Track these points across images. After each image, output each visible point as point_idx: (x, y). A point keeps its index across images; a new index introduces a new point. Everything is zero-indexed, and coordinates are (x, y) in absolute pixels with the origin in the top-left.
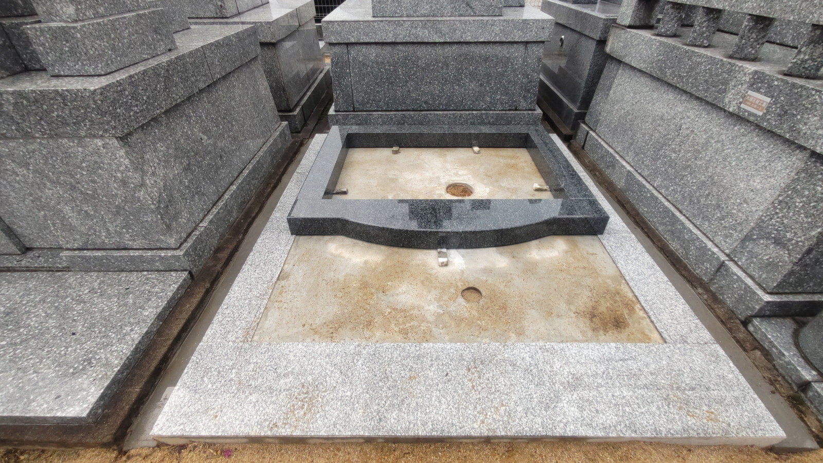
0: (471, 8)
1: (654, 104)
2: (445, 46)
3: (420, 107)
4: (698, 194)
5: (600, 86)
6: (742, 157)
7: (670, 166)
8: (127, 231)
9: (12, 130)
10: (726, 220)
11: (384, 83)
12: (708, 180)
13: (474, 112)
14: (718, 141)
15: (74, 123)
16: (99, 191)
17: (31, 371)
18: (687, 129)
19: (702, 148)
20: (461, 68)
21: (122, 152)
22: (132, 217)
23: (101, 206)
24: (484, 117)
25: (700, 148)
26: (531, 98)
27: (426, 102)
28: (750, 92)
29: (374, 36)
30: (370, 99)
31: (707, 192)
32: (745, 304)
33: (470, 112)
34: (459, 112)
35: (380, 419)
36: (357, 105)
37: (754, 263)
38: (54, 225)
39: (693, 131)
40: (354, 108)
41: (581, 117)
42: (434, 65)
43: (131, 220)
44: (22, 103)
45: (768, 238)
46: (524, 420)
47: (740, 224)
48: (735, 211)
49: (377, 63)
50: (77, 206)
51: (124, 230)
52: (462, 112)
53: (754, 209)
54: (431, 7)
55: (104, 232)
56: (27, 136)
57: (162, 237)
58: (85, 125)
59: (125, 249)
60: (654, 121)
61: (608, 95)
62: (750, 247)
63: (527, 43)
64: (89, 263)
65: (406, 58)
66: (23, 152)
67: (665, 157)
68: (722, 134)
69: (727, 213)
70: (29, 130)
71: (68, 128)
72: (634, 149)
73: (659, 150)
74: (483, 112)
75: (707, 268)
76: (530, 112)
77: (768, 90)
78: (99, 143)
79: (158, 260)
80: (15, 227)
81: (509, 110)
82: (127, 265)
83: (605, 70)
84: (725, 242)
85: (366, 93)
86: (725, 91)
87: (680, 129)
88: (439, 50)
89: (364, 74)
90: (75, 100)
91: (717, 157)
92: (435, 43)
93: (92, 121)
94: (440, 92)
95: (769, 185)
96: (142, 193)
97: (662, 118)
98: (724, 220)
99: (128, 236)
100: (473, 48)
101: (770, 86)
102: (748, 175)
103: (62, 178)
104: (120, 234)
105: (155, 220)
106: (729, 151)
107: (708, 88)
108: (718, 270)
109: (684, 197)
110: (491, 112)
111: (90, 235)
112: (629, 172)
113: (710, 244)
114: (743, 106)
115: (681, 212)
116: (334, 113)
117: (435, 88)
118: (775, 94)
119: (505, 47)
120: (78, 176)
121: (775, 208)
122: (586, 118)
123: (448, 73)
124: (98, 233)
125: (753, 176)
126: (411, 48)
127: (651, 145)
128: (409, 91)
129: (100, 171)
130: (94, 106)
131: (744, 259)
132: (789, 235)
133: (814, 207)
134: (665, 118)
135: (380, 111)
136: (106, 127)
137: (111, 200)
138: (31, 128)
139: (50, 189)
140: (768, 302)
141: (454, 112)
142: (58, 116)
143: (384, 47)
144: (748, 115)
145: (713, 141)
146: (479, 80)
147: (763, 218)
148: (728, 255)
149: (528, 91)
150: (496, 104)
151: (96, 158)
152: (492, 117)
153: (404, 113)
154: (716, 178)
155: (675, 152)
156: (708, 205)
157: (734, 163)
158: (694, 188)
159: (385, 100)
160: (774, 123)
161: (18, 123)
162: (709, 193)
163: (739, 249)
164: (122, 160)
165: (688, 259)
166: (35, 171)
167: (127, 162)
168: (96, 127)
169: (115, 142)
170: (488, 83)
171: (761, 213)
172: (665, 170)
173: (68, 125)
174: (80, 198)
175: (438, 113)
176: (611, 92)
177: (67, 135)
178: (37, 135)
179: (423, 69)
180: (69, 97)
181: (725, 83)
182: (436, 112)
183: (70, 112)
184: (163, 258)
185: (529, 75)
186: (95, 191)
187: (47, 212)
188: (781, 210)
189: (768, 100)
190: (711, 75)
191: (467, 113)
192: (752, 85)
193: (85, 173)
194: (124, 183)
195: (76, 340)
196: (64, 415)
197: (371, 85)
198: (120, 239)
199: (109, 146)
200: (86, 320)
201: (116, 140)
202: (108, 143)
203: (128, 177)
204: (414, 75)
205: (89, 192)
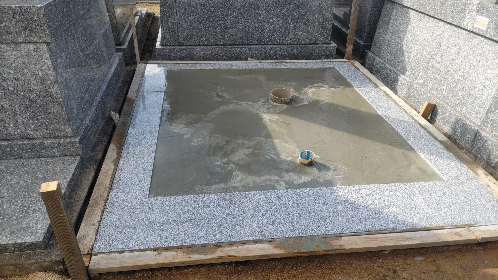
1: (421, 31)
3: (236, 42)
4: (456, 89)
5: (380, 22)
6: (479, 59)
7: (437, 73)
8: (33, 122)
10: (476, 102)
11: (206, 21)
12: (461, 78)
13: (282, 46)
14: (464, 51)
15: (16, 32)
16: (20, 87)
18: (445, 45)
19: (455, 57)
20: (270, 9)
21: (47, 55)
22: (40, 110)
23: (18, 100)
24: (290, 50)
25: (454, 57)
26: (326, 34)
27: (241, 38)
28: (478, 16)
30: (193, 35)
31: (462, 86)
33: (278, 46)
34: (269, 46)
35: (262, 231)
36: (181, 40)
37: (495, 127)
39: (448, 47)
40: (179, 42)
41: (369, 48)
42: (248, 7)
43: (39, 112)
46: (360, 224)
47: (484, 103)
48: (480, 96)
49: (200, 5)
51: (31, 121)
52: (271, 46)
53: (490, 91)
55: (13, 124)
57: (62, 127)
58: (25, 33)
59: (27, 138)
60: (422, 43)
61: (387, 28)
62: (491, 117)
67: (433, 67)
68: (466, 46)
69: (476, 98)
71: (10, 36)
72: (411, 65)
73: (428, 63)
74: (289, 46)
75: (469, 138)
76: (326, 45)
77: (487, 14)
78: (32, 47)
79: (56, 146)
81: (310, 44)
82: (27, 152)
83: (383, 10)
84: (477, 117)
85: (190, 29)
86: (464, 17)
87: (440, 46)
89: (188, 14)
90: (23, 14)
91: (465, 62)
93: (30, 30)
94: (253, 29)
95: (496, 74)
96: (55, 88)
97: (427, 41)
98: (474, 103)
99: (32, 126)
101: (488, 11)
102: (484, 70)
104: (26, 125)
105: (60, 111)
106: (471, 56)
107: (454, 16)
108: (475, 137)
109: (448, 93)
110: (295, 46)
113: (468, 122)
114: (475, 25)
115: (448, 104)
116: (161, 47)
117: (248, 26)
118: (491, 16)
120: (6, 74)
122: (372, 48)
123: (259, 13)
124: (7, 125)
125: (487, 70)
127: (422, 60)
128: (227, 29)
129: (25, 70)
130: (37, 19)
131: (489, 125)
134: (429, 40)
135: (201, 45)
136: (41, 35)
137: (27, 95)
141: (265, 46)
142: (4, 26)
144: (478, 31)
145: (461, 51)
146: (284, 19)
147: (496, 96)
148: (478, 126)
149: (324, 28)
150: (299, 39)
151: (25, 60)
152: (296, 50)
153: (222, 47)
154: (466, 75)
155: (439, 63)
156: (464, 95)
157: (475, 64)
158: (454, 85)
159: (206, 36)
160: (493, 34)
162: (463, 87)
163: (486, 120)
164: (46, 61)
165: (456, 135)
167: (49, 63)
168: (34, 35)
170: (291, 21)
171: (494, 93)
172: (434, 77)
173: (11, 33)
175: (252, 46)
176: (390, 26)
177: (7, 41)
179: (238, 10)
180: (19, 12)
181: (463, 12)
182: (250, 46)
183: (16, 23)
184: (61, 144)
185: (324, 15)
186: (16, 87)
189: (488, 20)
190: (454, 7)
191: (276, 46)
192: (478, 12)
193: (12, 72)
194: (43, 80)
195: (7, 201)
196: (23, 241)
197: (194, 23)
198: (25, 130)
199: (39, 50)
200: (8, 189)
201: (45, 46)
202: (39, 48)
203: (47, 75)
204: (231, 14)
205: (10, 88)
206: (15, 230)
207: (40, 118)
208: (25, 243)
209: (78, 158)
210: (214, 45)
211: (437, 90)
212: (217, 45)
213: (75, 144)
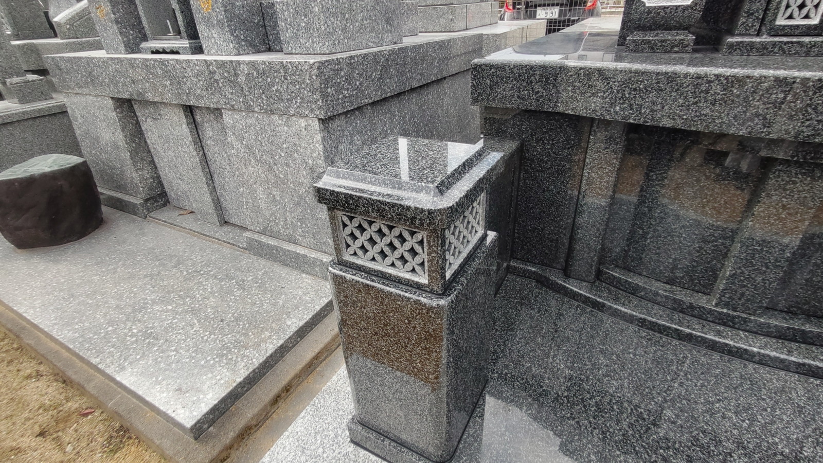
8: (302, 225)
9: (240, 101)
21: (319, 137)
22: (309, 211)
23: (287, 193)
38: (247, 203)
44: (253, 74)
50: (268, 188)
51: (299, 224)
55: (282, 221)
56: (249, 109)
58: (296, 102)
59: (295, 243)
64: (262, 250)
71: (282, 104)
78: (303, 123)
80: (222, 200)
93: (302, 98)
99: (300, 230)
103: (264, 157)
104: (294, 226)
111: (270, 221)
124: (277, 221)
129: (296, 155)
130: (309, 82)
136: (313, 106)
138: (253, 102)
139: (252, 167)
142: (277, 90)
151: (296, 140)
161: (245, 96)
166: (247, 146)
168: (305, 105)
169: (316, 124)
173: (282, 100)
174: (273, 181)
177: (279, 112)
183: (288, 87)
186: (286, 175)
187: (245, 190)
193: (283, 155)
195: (221, 329)
198: (293, 232)
199: (310, 128)
200: (237, 310)
202: (310, 125)
205: (281, 176)
207: (307, 222)
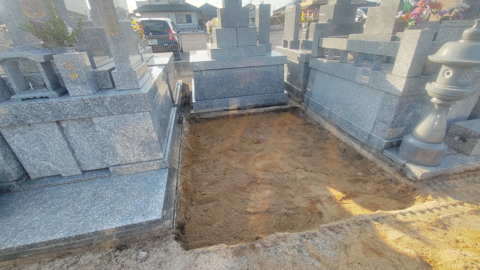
0: (253, 53)
1: (332, 84)
2: (244, 68)
4: (356, 113)
5: (309, 80)
6: (366, 97)
7: (344, 105)
8: (143, 153)
9: (105, 112)
10: (367, 119)
11: (218, 86)
12: (358, 107)
13: (259, 95)
14: (357, 94)
15: (133, 107)
16: (135, 135)
17: (124, 210)
18: (346, 91)
20: (252, 77)
21: (150, 117)
23: (134, 142)
25: (352, 97)
26: (282, 87)
28: (363, 76)
29: (214, 67)
30: (212, 94)
32: (380, 146)
36: (206, 97)
37: (379, 131)
38: (109, 154)
39: (348, 92)
40: (205, 98)
41: (304, 93)
42: (240, 77)
43: (146, 147)
44: (114, 101)
45: (381, 122)
47: (371, 120)
48: (369, 116)
49: (215, 78)
50: (123, 144)
51: (142, 152)
53: (374, 113)
54: (236, 54)
55: (132, 155)
56: (110, 114)
58: (138, 108)
60: (334, 90)
61: (314, 83)
62: (376, 126)
63: (277, 65)
64: (123, 171)
65: (228, 75)
66: (106, 122)
67: (341, 102)
68: (358, 91)
69: (367, 117)
70: (112, 112)
73: (338, 100)
74: (263, 95)
75: (365, 138)
76: (282, 93)
77: (368, 75)
78: (141, 114)
79: (156, 165)
80: (81, 160)
81: (274, 93)
83: (310, 73)
84: (369, 127)
85: (210, 91)
86: (355, 77)
87: (344, 92)
88: (242, 70)
89: (209, 83)
91: (358, 99)
92: (240, 68)
93: (141, 106)
94: (244, 88)
95: (376, 105)
96: (154, 134)
99: (142, 155)
100: (256, 68)
102: (369, 103)
103: (120, 131)
105: (157, 146)
106: (362, 96)
107: (350, 76)
108: (369, 137)
109: (351, 115)
110: (266, 94)
111: (125, 157)
112: (329, 110)
113: (364, 129)
114: (362, 81)
115: (352, 121)
116: (195, 102)
117: (241, 86)
118: (370, 76)
119: (269, 67)
121: (380, 111)
122: (306, 93)
123: (246, 80)
124: (129, 156)
125: (371, 103)
126: (230, 70)
127: (335, 99)
128: (230, 89)
131: (376, 131)
132: (386, 119)
133: (390, 108)
134: (338, 88)
135: (216, 99)
136: (146, 107)
138: (113, 111)
140: (386, 143)
142: (127, 105)
143: (218, 71)
144: (364, 83)
146: (260, 82)
147: (377, 116)
148: (370, 131)
149: (281, 84)
150: (268, 91)
151: (138, 121)
154: (360, 106)
155: (344, 100)
156: (360, 116)
157: (364, 100)
158: (354, 111)
159: (219, 94)
160: (372, 85)
161: (108, 109)
162: (359, 112)
163: (374, 128)
164: (149, 120)
165: (358, 137)
166: (109, 130)
167: (151, 121)
168: (142, 108)
171: (376, 114)
172: (342, 107)
173: (130, 108)
174: (126, 140)
176: (315, 81)
177: (128, 112)
178: (115, 114)
179: (235, 79)
180: (134, 97)
181: (355, 74)
183: (133, 103)
187: (108, 148)
188: (382, 112)
189: (369, 78)
190: (350, 72)
191: (256, 96)
192: (363, 74)
193: (131, 128)
194: (148, 130)
195: (136, 198)
196: (151, 219)
197: (212, 87)
198: (139, 157)
199: (145, 115)
200: (135, 191)
201: (148, 112)
202: (145, 114)
203: (150, 128)
204: (231, 81)
205: (131, 136)
206: (145, 214)
207: (146, 150)
208: (152, 220)
209: (168, 170)
210: (223, 98)
211: (345, 114)
212: (225, 98)
213: (166, 162)
